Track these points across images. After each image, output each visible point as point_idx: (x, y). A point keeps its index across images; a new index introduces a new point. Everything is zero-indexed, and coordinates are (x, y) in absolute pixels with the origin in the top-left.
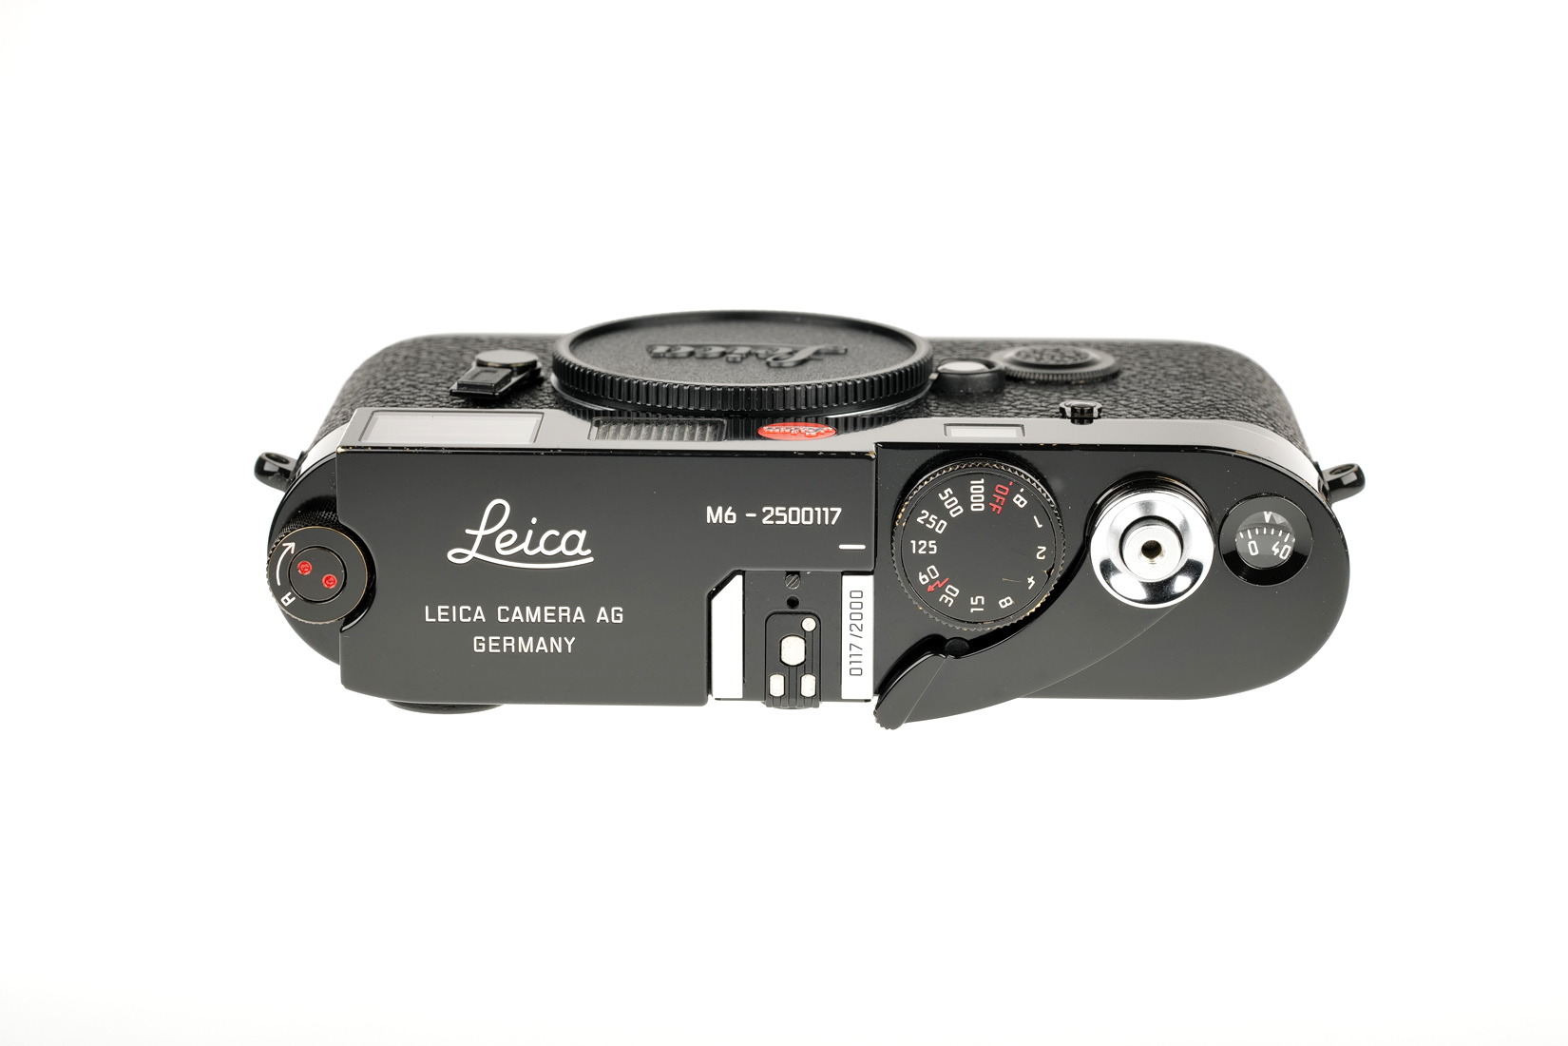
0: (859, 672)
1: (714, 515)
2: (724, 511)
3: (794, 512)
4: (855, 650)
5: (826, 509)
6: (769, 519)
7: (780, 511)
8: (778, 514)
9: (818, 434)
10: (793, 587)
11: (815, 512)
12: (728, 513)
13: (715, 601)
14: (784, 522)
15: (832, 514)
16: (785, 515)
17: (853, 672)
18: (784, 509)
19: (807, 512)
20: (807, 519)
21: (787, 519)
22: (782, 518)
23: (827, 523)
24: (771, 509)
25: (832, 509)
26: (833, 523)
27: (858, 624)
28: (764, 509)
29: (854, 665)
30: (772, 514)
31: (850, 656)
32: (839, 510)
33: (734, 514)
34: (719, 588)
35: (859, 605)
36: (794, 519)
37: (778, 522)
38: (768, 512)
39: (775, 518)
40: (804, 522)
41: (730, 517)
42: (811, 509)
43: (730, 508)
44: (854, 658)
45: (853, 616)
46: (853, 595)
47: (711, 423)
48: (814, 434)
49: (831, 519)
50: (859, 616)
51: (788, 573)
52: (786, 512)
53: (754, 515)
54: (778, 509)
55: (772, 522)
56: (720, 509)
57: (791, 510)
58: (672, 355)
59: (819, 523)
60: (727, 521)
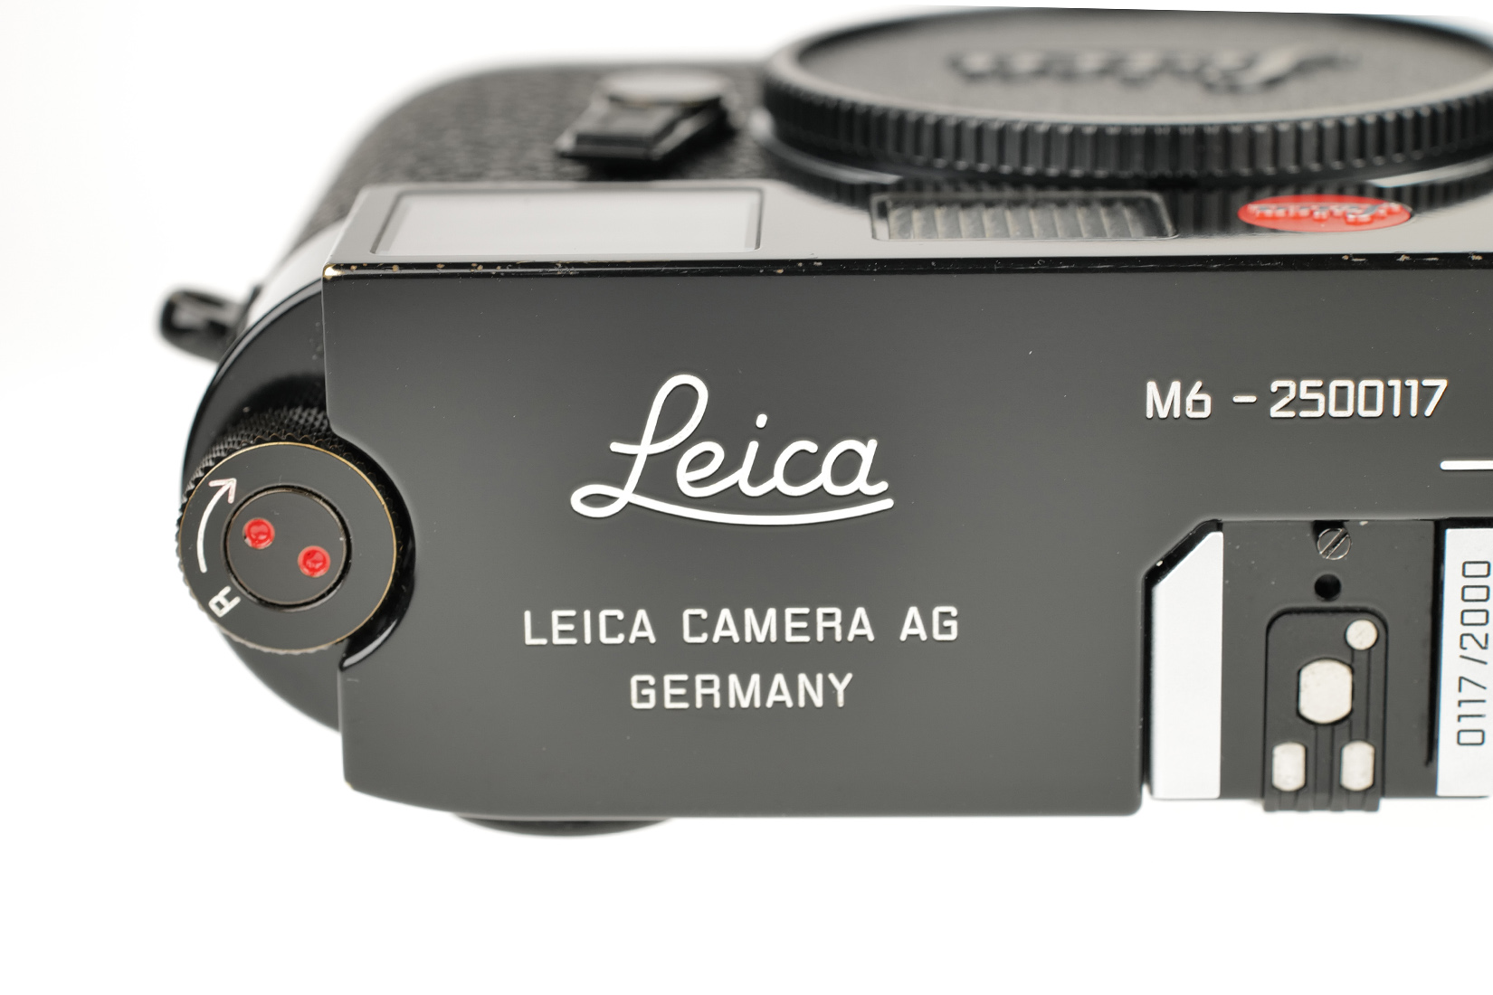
0: (1477, 737)
1: (1161, 401)
2: (1185, 393)
3: (1342, 391)
4: (1469, 691)
5: (1413, 383)
6: (1285, 407)
7: (1310, 389)
8: (1304, 395)
9: (1374, 218)
10: (1332, 556)
11: (1389, 390)
12: (1194, 394)
13: (1162, 590)
14: (1319, 413)
15: (1426, 393)
16: (1320, 397)
17: (1465, 738)
18: (1319, 383)
19: (1371, 391)
20: (1370, 404)
21: (1326, 406)
22: (1312, 404)
23: (1414, 412)
24: (1291, 384)
25: (1427, 382)
26: (1428, 412)
27: (1479, 632)
28: (1274, 386)
29: (1466, 723)
30: (1292, 395)
31: (1460, 703)
32: (1442, 384)
33: (1207, 398)
34: (1172, 560)
35: (1482, 593)
36: (1341, 404)
37: (1304, 414)
38: (1285, 390)
39: (1297, 404)
40: (1363, 413)
41: (1198, 404)
42: (1379, 384)
43: (1198, 385)
44: (1467, 709)
45: (1469, 618)
46: (1470, 570)
47: (1129, 203)
48: (1365, 217)
49: (1423, 403)
50: (1481, 617)
51: (1318, 527)
52: (1324, 389)
53: (1252, 399)
54: (1305, 384)
55: (1291, 414)
56: (1176, 387)
57: (1334, 384)
58: (1002, 73)
59: (1397, 412)
60: (1191, 414)
